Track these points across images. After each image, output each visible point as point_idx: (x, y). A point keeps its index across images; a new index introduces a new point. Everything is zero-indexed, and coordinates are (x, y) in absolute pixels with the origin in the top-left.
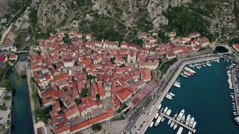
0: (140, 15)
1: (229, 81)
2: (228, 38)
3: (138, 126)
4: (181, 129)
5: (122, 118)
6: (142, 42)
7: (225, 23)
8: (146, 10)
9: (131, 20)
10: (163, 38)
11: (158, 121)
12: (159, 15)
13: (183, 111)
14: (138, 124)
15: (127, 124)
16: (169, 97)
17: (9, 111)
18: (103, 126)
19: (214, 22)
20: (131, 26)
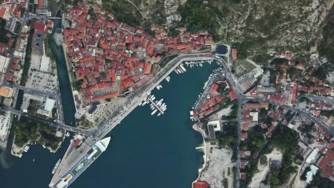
0: (157, 7)
1: (206, 84)
2: (233, 41)
3: (132, 104)
4: (156, 111)
5: (124, 96)
6: (154, 32)
7: (234, 29)
8: (163, 4)
9: (148, 13)
10: (173, 32)
11: (144, 103)
12: (173, 14)
13: (162, 100)
14: (132, 102)
15: (126, 101)
16: (158, 88)
17: (56, 77)
18: (112, 100)
19: (223, 27)
20: (147, 18)
